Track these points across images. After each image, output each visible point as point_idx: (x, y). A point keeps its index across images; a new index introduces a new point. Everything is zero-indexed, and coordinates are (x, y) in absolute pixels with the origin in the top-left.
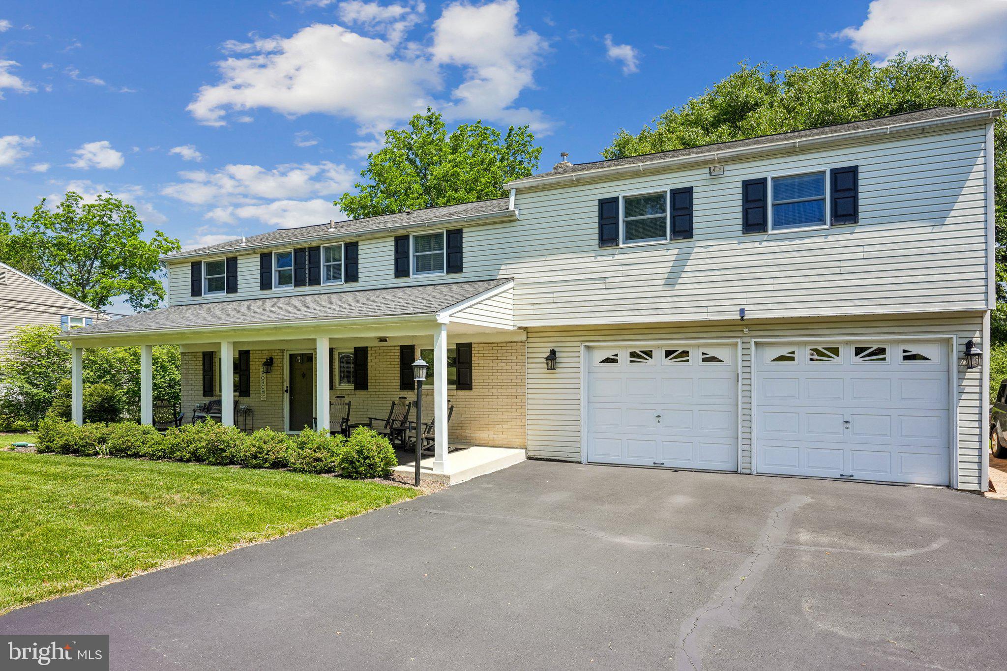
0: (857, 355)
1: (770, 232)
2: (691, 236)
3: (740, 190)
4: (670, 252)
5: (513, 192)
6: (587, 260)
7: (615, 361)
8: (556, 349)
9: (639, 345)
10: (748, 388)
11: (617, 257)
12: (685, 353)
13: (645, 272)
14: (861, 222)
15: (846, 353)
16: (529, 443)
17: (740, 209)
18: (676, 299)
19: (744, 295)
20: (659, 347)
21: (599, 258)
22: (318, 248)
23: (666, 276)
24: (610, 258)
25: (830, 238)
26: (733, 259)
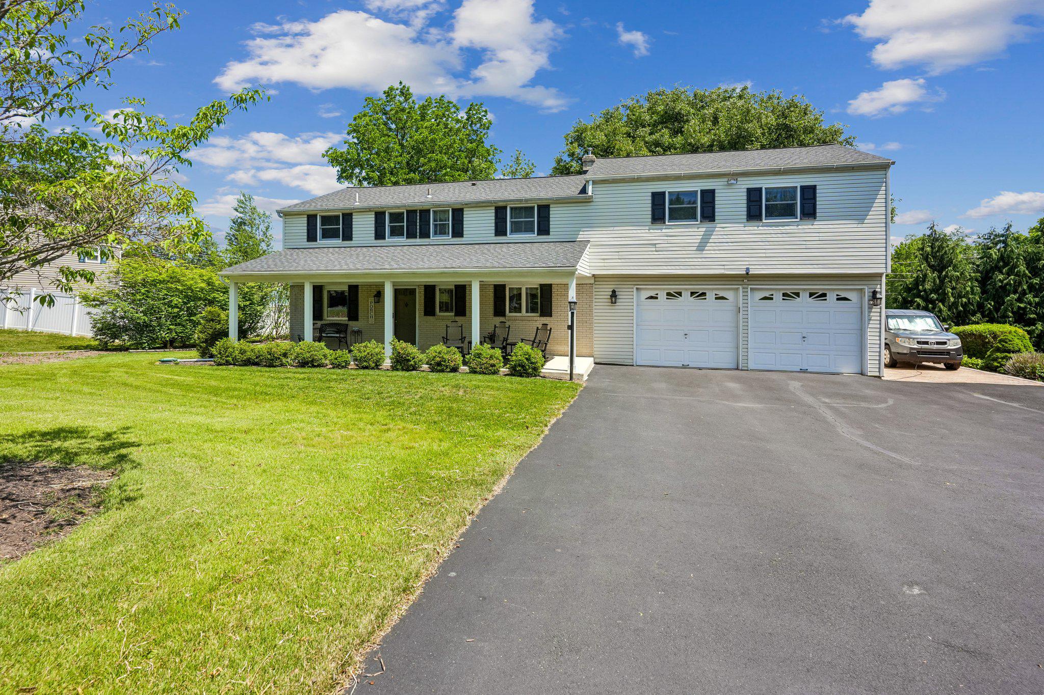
0: (810, 297)
1: (764, 221)
2: (714, 221)
3: (745, 194)
4: (700, 230)
5: (591, 183)
6: (643, 231)
7: (657, 298)
8: (616, 290)
9: (673, 288)
10: (746, 316)
11: (664, 231)
12: (704, 294)
13: (683, 241)
14: (818, 218)
15: (804, 296)
16: (596, 353)
17: (745, 205)
18: (704, 260)
19: (748, 259)
20: (686, 289)
21: (651, 231)
22: (428, 211)
23: (697, 245)
24: (660, 231)
25: (800, 227)
26: (741, 236)
